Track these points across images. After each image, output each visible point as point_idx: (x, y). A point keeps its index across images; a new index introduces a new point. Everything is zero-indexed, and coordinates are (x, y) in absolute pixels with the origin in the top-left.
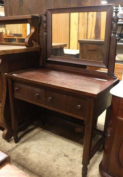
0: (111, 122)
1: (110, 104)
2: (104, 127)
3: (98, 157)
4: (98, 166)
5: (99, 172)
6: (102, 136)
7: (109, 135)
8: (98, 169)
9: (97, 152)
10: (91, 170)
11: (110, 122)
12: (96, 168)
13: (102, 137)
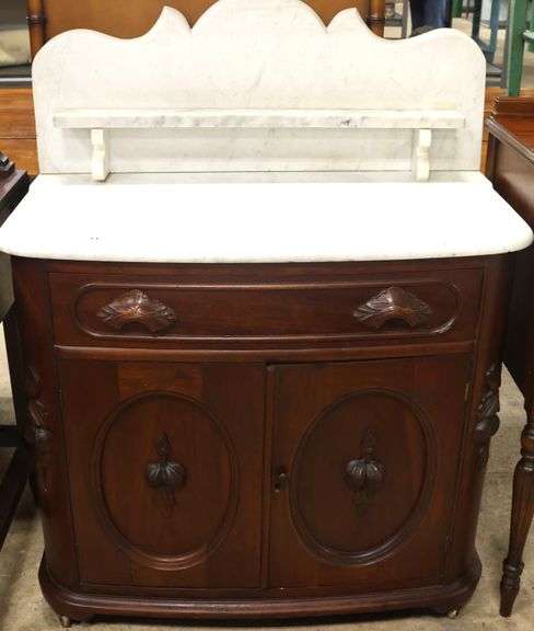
0: (35, 376)
1: (13, 299)
2: (12, 404)
3: (25, 545)
4: (37, 582)
5: (47, 605)
6: (14, 449)
7: (42, 434)
8: (39, 595)
9: (13, 526)
10: (12, 609)
11: (32, 378)
12: (31, 591)
13: (16, 452)
